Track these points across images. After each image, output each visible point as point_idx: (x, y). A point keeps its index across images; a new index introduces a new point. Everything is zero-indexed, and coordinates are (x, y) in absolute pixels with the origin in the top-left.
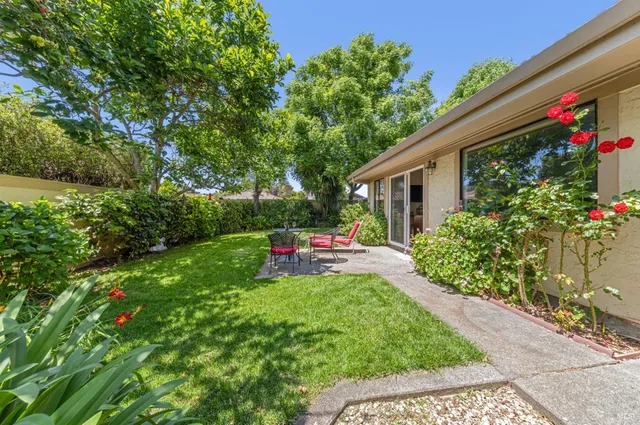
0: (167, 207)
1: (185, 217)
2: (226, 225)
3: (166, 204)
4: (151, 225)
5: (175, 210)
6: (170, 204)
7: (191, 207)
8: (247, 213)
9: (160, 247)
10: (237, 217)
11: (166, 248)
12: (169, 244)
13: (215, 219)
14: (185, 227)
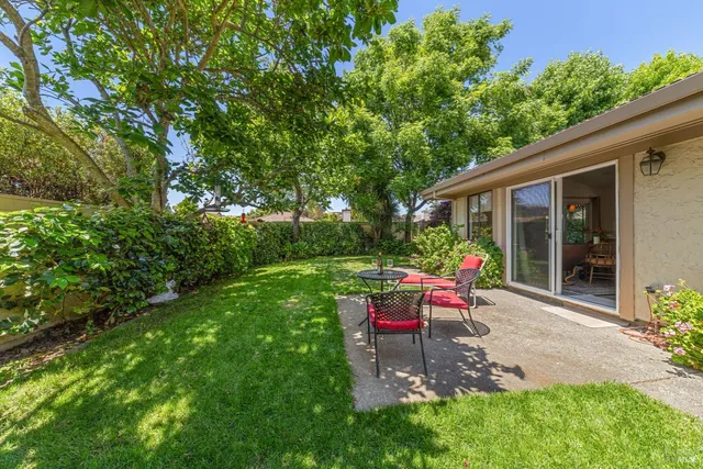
0: (177, 235)
1: (207, 248)
2: (260, 254)
3: (176, 229)
4: (147, 265)
5: (192, 237)
6: (182, 229)
7: (216, 234)
8: (286, 238)
9: (168, 295)
10: (274, 244)
11: (176, 296)
12: (183, 287)
13: (248, 247)
14: (206, 262)
